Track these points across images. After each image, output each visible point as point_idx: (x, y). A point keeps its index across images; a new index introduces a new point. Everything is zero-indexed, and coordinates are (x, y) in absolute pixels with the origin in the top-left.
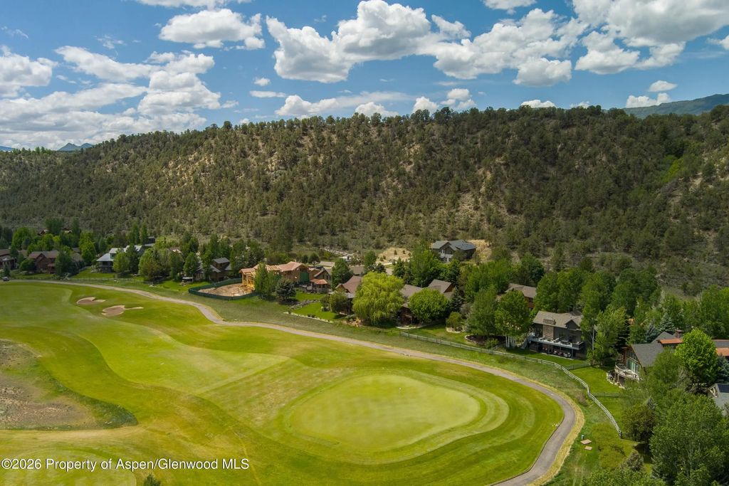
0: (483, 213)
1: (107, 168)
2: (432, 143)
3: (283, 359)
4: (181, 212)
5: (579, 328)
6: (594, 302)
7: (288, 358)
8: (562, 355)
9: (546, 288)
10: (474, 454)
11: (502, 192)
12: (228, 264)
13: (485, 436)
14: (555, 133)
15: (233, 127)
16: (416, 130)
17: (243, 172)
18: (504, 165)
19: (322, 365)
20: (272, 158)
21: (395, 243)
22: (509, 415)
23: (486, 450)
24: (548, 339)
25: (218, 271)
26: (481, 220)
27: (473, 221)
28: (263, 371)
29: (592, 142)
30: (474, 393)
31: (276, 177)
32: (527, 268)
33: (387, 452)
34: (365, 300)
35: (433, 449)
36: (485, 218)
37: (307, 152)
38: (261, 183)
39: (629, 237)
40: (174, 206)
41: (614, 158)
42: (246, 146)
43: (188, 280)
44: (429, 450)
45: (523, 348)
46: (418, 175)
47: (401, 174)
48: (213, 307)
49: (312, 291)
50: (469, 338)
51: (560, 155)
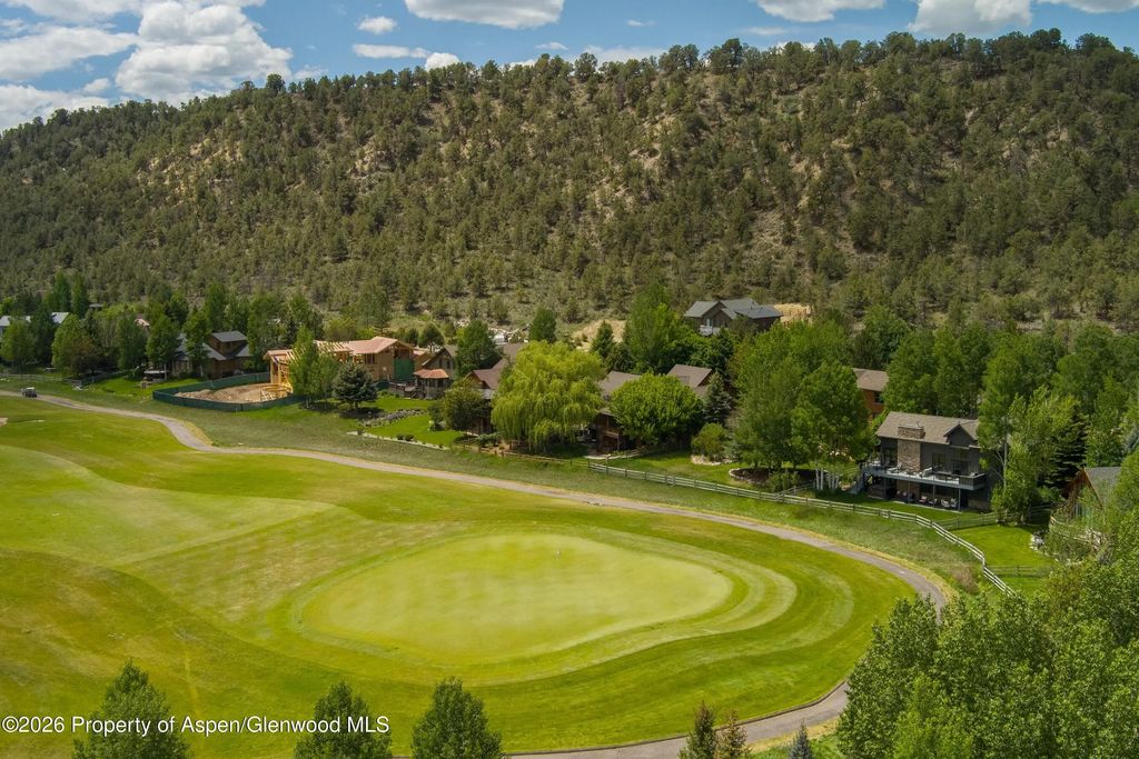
0: (802, 251)
1: (23, 176)
2: (700, 112)
3: (318, 507)
4: (167, 257)
5: (975, 442)
6: (1006, 382)
7: (333, 506)
8: (938, 505)
9: (909, 365)
10: (696, 669)
11: (846, 208)
12: (243, 344)
13: (729, 639)
14: (962, 86)
15: (287, 86)
16: (668, 85)
17: (301, 176)
18: (850, 151)
19: (403, 517)
20: (365, 148)
21: (610, 310)
22: (795, 603)
23: (728, 662)
24: (908, 471)
25: (220, 357)
26: (799, 265)
27: (782, 267)
28: (268, 529)
29: (1038, 103)
30: (726, 567)
31: (371, 187)
32: (876, 336)
33: (502, 664)
34: (518, 398)
35: (608, 659)
36: (806, 263)
37: (439, 135)
38: (337, 198)
39: (1108, 286)
40: (154, 247)
41: (1086, 134)
42: (312, 125)
43: (156, 376)
44: (596, 662)
45: (854, 492)
46: (668, 176)
47: (632, 174)
48: (197, 424)
49: (413, 395)
50: (738, 473)
51: (970, 131)
